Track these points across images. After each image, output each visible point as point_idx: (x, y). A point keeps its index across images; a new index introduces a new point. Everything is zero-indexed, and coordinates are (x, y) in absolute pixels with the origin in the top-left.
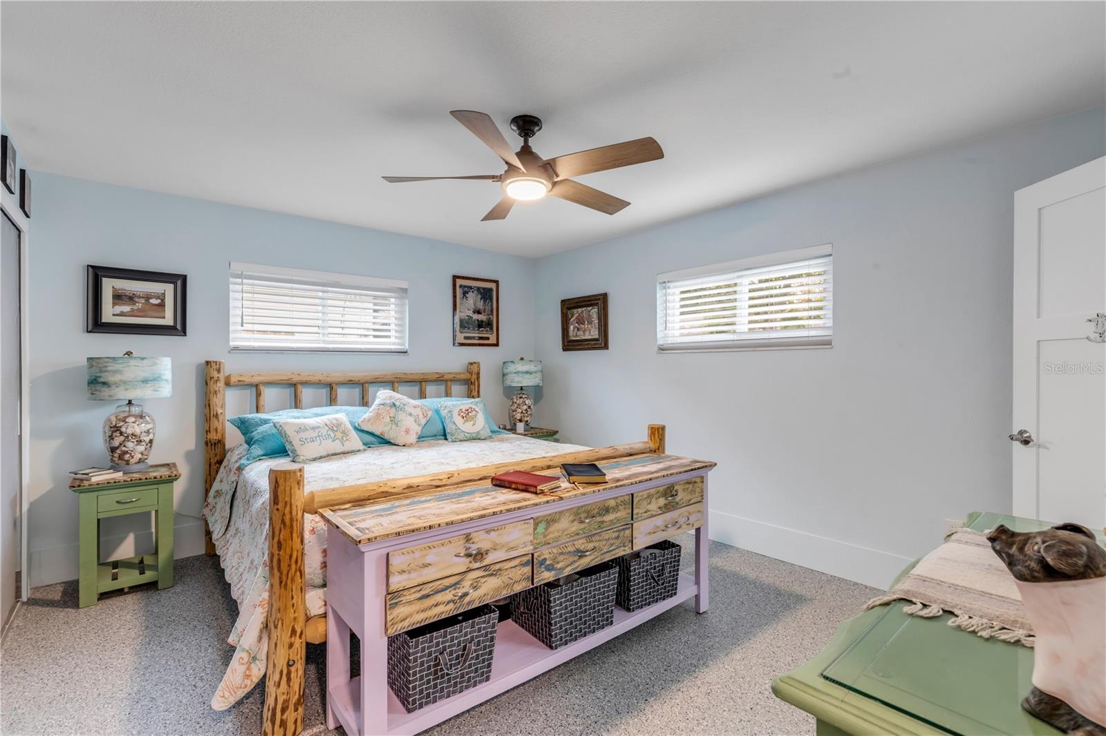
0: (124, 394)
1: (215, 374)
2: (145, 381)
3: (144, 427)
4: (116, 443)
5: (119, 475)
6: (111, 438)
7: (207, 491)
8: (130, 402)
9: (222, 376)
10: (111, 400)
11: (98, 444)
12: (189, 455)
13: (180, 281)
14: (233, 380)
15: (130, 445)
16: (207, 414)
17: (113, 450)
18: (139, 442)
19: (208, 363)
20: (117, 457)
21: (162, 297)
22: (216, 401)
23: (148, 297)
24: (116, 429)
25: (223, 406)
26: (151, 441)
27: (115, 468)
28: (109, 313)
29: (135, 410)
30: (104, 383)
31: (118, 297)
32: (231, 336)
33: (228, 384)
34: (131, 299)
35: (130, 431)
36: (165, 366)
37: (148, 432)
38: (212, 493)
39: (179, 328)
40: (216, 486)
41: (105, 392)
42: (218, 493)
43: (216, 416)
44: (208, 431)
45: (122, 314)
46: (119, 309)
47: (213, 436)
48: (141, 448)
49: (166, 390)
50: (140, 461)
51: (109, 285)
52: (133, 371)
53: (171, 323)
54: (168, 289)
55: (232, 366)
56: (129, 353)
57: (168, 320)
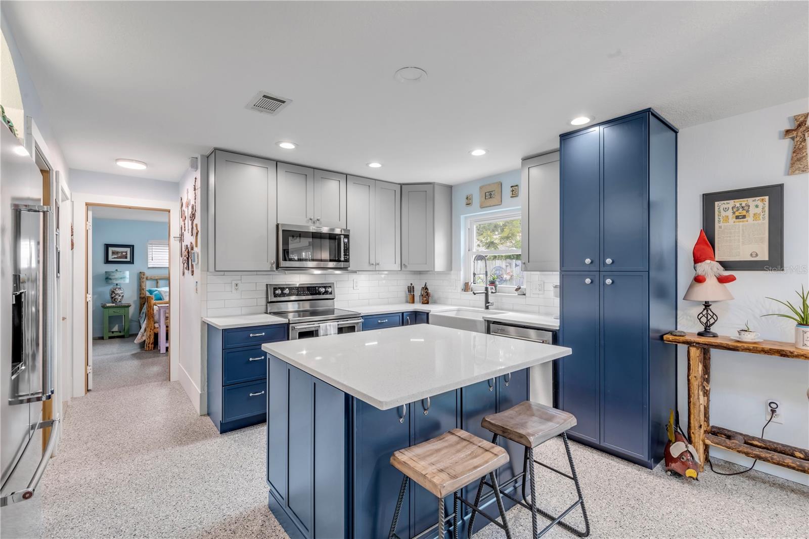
0: (115, 282)
1: (143, 276)
2: (121, 278)
3: (121, 292)
4: (113, 296)
5: (114, 305)
6: (112, 294)
7: (140, 313)
8: (117, 284)
9: (145, 277)
10: (112, 283)
11: (108, 297)
12: (135, 302)
13: (132, 247)
14: (148, 278)
15: (117, 297)
16: (140, 289)
17: (112, 298)
18: (120, 296)
19: (140, 273)
20: (113, 300)
21: (126, 252)
22: (143, 285)
23: (122, 252)
24: (113, 292)
25: (145, 286)
26: (123, 296)
27: (113, 303)
28: (111, 258)
29: (118, 287)
30: (110, 279)
31: (113, 253)
32: (149, 264)
33: (147, 279)
34: (117, 253)
35: (117, 292)
36: (127, 274)
37: (122, 293)
38: (141, 313)
39: (132, 262)
40: (143, 311)
41: (110, 281)
42: (143, 313)
43: (143, 289)
44: (141, 294)
45: (115, 258)
46: (113, 257)
47: (142, 296)
48: (120, 298)
49: (127, 281)
50: (120, 302)
51: (111, 249)
52: (117, 275)
53: (129, 260)
54: (128, 250)
55: (148, 273)
56: (117, 270)
57: (128, 259)
